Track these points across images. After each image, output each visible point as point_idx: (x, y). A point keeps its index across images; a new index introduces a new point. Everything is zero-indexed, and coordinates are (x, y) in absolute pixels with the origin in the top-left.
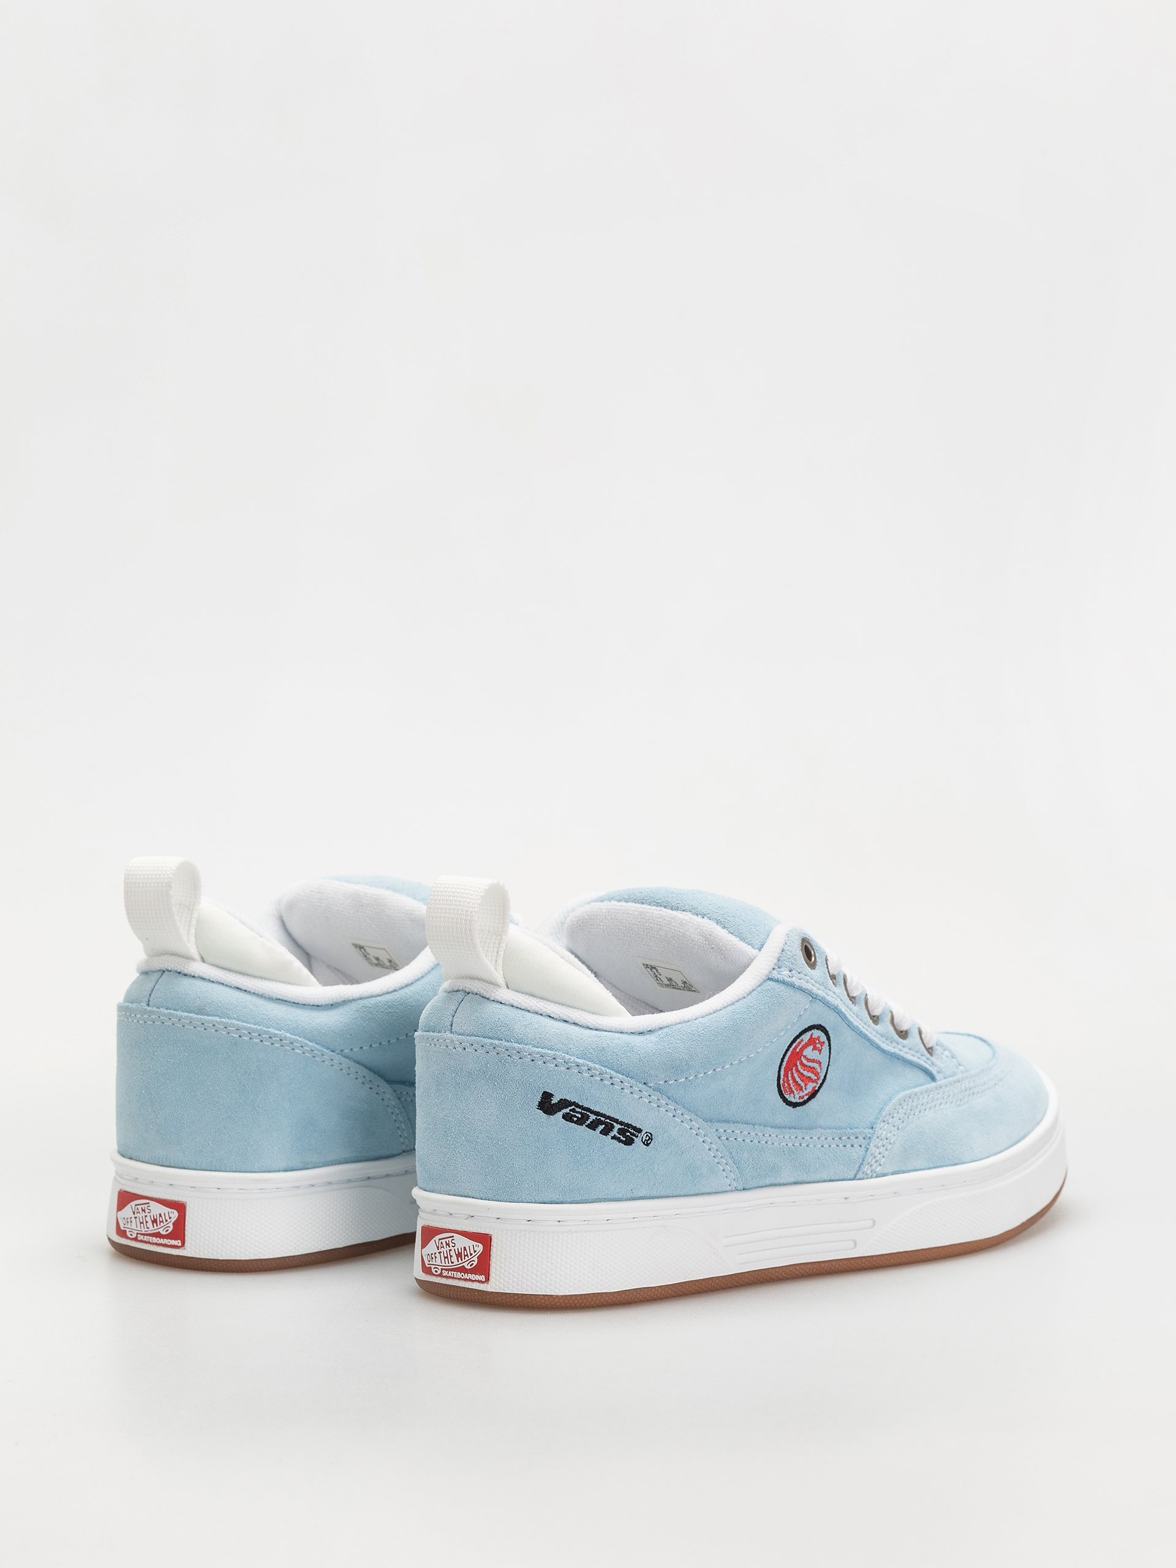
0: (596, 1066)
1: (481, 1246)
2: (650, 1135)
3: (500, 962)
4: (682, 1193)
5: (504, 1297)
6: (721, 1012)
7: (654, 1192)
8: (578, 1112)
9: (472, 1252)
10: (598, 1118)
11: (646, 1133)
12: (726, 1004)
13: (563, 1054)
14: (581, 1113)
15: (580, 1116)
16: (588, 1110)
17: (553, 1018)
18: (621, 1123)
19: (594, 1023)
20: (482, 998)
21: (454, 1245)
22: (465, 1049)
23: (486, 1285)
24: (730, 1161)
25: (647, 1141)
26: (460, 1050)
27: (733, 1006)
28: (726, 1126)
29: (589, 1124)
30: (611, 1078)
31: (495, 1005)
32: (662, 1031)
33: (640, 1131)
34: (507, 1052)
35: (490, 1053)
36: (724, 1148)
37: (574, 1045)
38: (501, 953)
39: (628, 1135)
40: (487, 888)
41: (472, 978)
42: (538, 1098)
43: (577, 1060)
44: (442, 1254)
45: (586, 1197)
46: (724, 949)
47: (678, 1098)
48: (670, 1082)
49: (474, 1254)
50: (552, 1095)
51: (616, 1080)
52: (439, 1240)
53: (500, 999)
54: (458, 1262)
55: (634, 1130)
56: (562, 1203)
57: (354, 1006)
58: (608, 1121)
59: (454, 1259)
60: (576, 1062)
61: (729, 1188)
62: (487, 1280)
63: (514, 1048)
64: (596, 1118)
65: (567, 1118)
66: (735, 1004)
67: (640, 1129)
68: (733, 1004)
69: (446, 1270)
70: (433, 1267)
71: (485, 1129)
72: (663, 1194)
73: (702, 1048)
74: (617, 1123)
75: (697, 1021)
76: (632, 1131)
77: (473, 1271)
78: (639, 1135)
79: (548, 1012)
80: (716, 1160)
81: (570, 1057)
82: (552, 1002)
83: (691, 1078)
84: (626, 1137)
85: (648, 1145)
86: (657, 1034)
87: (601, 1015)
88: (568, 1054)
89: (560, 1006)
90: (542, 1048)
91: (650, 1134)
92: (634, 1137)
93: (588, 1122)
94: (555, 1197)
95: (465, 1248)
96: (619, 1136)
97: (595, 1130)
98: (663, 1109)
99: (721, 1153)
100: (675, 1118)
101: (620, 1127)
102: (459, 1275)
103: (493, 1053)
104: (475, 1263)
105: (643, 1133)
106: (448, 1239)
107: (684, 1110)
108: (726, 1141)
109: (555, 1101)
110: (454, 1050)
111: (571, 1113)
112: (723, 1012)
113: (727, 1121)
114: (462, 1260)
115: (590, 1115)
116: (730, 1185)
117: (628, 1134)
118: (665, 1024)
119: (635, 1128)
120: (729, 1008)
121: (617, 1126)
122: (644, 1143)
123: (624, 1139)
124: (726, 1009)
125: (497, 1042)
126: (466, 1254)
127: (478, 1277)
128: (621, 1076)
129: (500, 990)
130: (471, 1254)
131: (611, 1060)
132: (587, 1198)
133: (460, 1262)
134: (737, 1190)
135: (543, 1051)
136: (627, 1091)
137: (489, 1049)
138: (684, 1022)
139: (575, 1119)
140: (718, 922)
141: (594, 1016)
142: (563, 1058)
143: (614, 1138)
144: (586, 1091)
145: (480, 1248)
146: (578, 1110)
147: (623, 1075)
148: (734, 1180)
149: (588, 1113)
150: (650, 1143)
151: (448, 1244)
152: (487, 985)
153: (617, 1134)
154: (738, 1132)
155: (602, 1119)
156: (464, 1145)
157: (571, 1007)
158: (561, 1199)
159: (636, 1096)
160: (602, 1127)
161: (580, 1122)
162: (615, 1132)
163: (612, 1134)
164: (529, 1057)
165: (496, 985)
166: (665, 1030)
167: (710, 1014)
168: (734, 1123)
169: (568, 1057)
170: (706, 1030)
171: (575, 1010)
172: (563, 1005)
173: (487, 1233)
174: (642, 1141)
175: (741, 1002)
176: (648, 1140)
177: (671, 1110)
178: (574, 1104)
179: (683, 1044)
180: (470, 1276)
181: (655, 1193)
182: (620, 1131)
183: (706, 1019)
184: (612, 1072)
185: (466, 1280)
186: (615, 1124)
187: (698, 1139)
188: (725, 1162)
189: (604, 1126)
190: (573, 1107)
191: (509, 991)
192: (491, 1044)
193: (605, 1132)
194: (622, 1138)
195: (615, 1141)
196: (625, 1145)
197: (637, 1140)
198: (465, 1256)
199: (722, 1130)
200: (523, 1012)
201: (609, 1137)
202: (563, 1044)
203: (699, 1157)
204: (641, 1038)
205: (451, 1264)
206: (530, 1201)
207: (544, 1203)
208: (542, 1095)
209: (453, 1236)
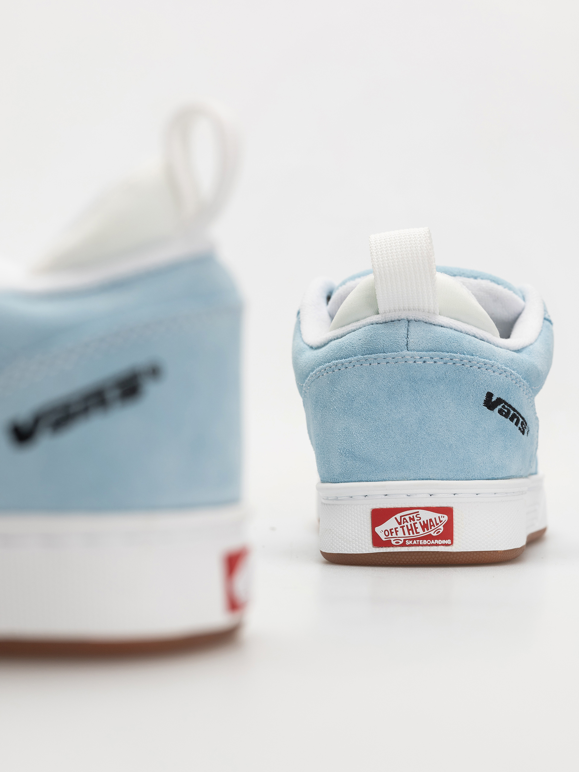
0: (514, 372)
1: (444, 517)
9: (438, 522)
14: (507, 409)
15: (506, 411)
16: (510, 406)
18: (522, 418)
21: (418, 519)
22: (425, 362)
23: (450, 547)
35: (449, 363)
42: (484, 397)
43: (505, 367)
44: (405, 528)
49: (440, 524)
50: (492, 395)
51: (522, 384)
52: (401, 517)
54: (424, 531)
58: (518, 415)
59: (420, 530)
62: (452, 543)
63: (467, 359)
64: (513, 413)
69: (409, 540)
70: (393, 539)
76: (525, 424)
77: (439, 537)
84: (523, 428)
85: (528, 435)
93: (510, 416)
95: (430, 520)
96: (521, 427)
97: (512, 422)
102: (425, 542)
104: (441, 531)
106: (413, 515)
109: (494, 399)
111: (502, 408)
114: (427, 530)
117: (524, 426)
119: (525, 422)
121: (521, 420)
123: (522, 430)
125: (453, 355)
126: (432, 524)
127: (444, 542)
128: (524, 380)
130: (437, 524)
135: (485, 360)
136: (525, 392)
137: (447, 360)
139: (504, 413)
142: (497, 366)
146: (506, 407)
149: (510, 409)
150: (528, 433)
151: (411, 519)
161: (506, 416)
162: (520, 424)
163: (519, 426)
169: (500, 365)
173: (449, 506)
178: (504, 402)
180: (436, 541)
182: (522, 424)
185: (433, 545)
186: (520, 418)
189: (516, 419)
190: (503, 404)
193: (516, 424)
195: (520, 432)
197: (526, 431)
198: (431, 526)
201: (518, 428)
206: (480, 478)
207: (489, 479)
208: (486, 395)
209: (418, 512)
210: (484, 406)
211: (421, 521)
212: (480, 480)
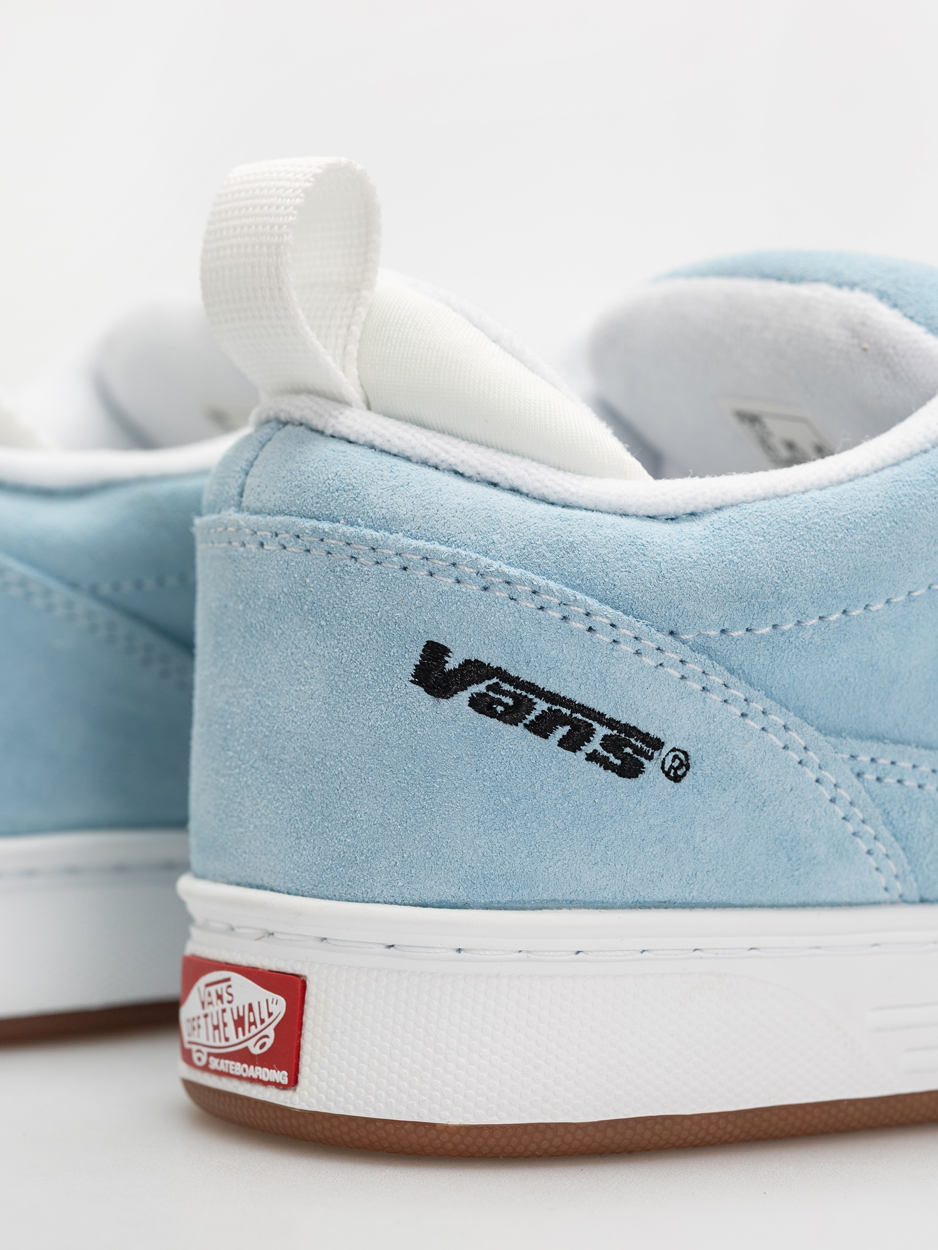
0: (552, 584)
1: (282, 1002)
2: (682, 756)
3: (353, 349)
4: (764, 899)
5: (327, 1125)
6: (866, 479)
7: (695, 893)
8: (506, 693)
9: (265, 1015)
10: (554, 708)
11: (674, 750)
12: (879, 464)
13: (474, 556)
14: (513, 695)
15: (510, 702)
16: (531, 688)
17: (462, 475)
18: (611, 723)
19: (558, 489)
20: (309, 433)
21: (230, 998)
22: (262, 545)
23: (289, 1093)
24: (885, 832)
25: (676, 769)
26: (253, 547)
27: (896, 470)
28: (875, 748)
29: (532, 721)
30: (588, 614)
31: (334, 445)
32: (721, 514)
33: (658, 744)
34: (347, 548)
35: (313, 551)
36: (869, 800)
37: (503, 534)
38: (357, 330)
39: (628, 754)
40: (319, 171)
41: (298, 391)
42: (414, 657)
43: (506, 569)
44: (211, 1019)
45: (524, 895)
46: (891, 351)
47: (754, 675)
48: (735, 634)
49: (268, 1021)
50: (445, 651)
51: (600, 621)
52: (206, 986)
53: (345, 431)
54: (237, 1037)
55: (643, 741)
56: (465, 906)
57: (122, 496)
58: (579, 716)
59: (231, 1030)
60: (504, 574)
61: (885, 896)
62: (294, 1081)
63: (362, 540)
64: (549, 709)
65: (480, 704)
66: (903, 465)
67: (658, 740)
68: (897, 464)
69: (214, 1055)
70: (194, 1048)
71: (299, 730)
72: (715, 898)
73: (815, 556)
74: (602, 723)
75: (806, 497)
76: (639, 744)
77: (264, 1060)
78: (656, 754)
79: (452, 460)
80: (850, 827)
81: (489, 561)
82: (463, 438)
83: (787, 627)
84: (624, 757)
85: (677, 779)
86: (707, 520)
87: (580, 473)
88: (486, 554)
89: (482, 449)
90: (428, 540)
91: (685, 753)
92: (643, 759)
93: (531, 717)
94: (448, 893)
95: (250, 1006)
96: (605, 753)
97: (546, 737)
98: (715, 698)
99: (862, 811)
100: (748, 721)
101: (608, 732)
102: (240, 1068)
103: (318, 552)
104: (269, 1042)
105: (665, 751)
106: (222, 985)
107: (769, 703)
108: (877, 784)
109: (452, 663)
110: (241, 549)
111: (491, 694)
112: (873, 479)
113: (879, 738)
114: (244, 1034)
115: (536, 700)
116: (886, 889)
117: (628, 750)
118: (729, 499)
119: (645, 737)
120: (887, 472)
121: (601, 731)
122: (667, 774)
123: (618, 762)
124: (880, 474)
125: (326, 526)
126: (252, 1020)
127: (274, 1075)
128: (611, 610)
129: (347, 412)
130: (262, 1021)
131: (589, 571)
132: (526, 898)
133: (241, 1038)
134: (904, 901)
135: (430, 546)
136: (627, 648)
137: (311, 543)
138: (777, 496)
139: (500, 709)
140: (882, 296)
141: (561, 474)
142: (473, 563)
143: (592, 757)
144: (525, 644)
145: (279, 1006)
146: (506, 687)
147: (617, 608)
148: (897, 877)
149: (531, 696)
150: (684, 774)
151: (220, 997)
152: (322, 401)
153: (600, 749)
154: (907, 765)
155: (564, 710)
156: (257, 769)
157: (508, 452)
158: (464, 897)
159: (649, 661)
160: (562, 731)
161: (511, 716)
162: (595, 745)
163: (588, 748)
164: (395, 559)
165: (341, 401)
166: (725, 514)
167: (841, 483)
168: (896, 742)
169: (484, 561)
170: (826, 516)
171: (517, 459)
172: (488, 446)
173: (298, 972)
174: (663, 768)
175: (916, 461)
176: (678, 768)
177: (736, 699)
178: (499, 673)
179: (766, 545)
180: (260, 1072)
181: (694, 895)
182: (607, 742)
183: (828, 493)
184: (590, 601)
185: (251, 1080)
186: (596, 725)
187: (804, 773)
188: (873, 832)
189: (568, 728)
190: (495, 680)
191: (372, 416)
192: (315, 530)
193: (571, 743)
194: (612, 759)
195: (595, 767)
196: (620, 775)
197: (652, 768)
198: (251, 1024)
199: (864, 758)
200: (394, 460)
201: (581, 755)
202: (476, 531)
203: (807, 817)
204: (670, 527)
205: (224, 1043)
206: (392, 900)
207: (425, 905)
208: (423, 651)
209: (228, 980)
210: (411, 681)
211: (234, 1005)
212: (392, 903)
